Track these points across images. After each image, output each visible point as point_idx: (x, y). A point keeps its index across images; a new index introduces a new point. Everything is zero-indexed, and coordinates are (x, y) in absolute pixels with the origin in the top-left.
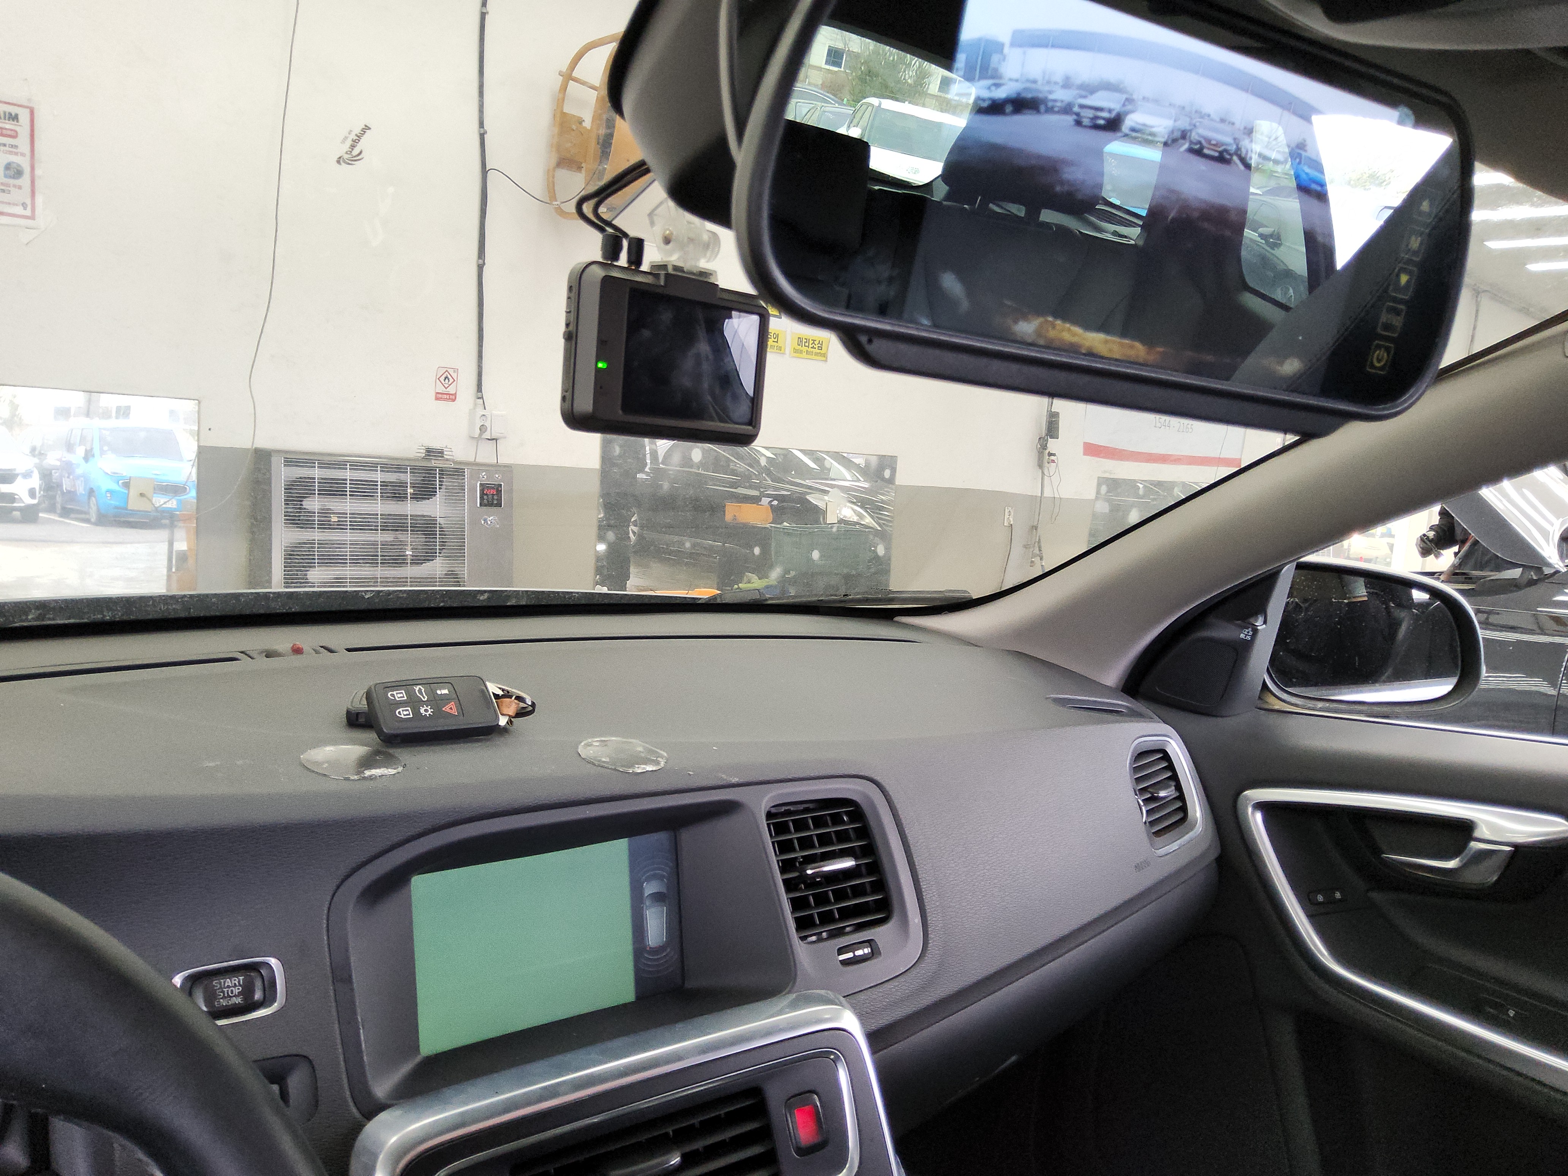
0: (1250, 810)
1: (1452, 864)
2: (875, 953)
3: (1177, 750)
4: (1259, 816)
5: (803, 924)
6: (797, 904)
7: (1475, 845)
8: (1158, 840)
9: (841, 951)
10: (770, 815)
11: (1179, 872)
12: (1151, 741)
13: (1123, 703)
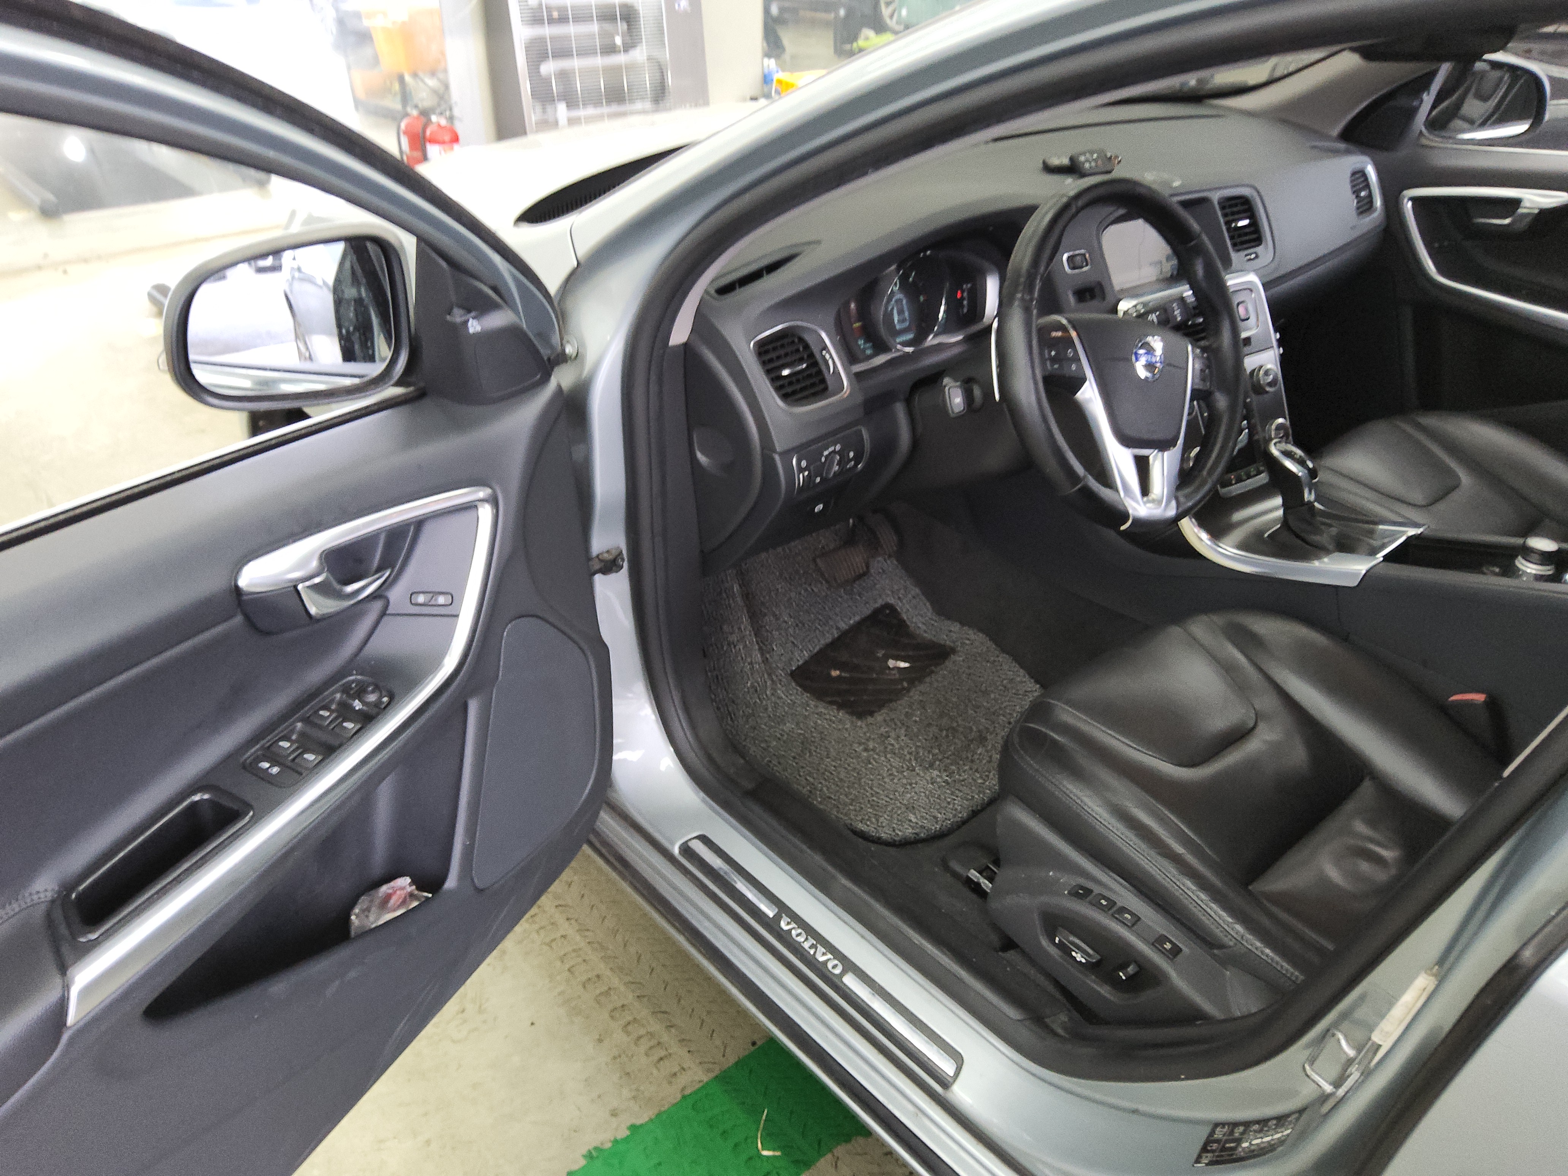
0: (1406, 200)
1: (1507, 221)
2: (1257, 257)
3: (1371, 171)
4: (1410, 204)
5: (1234, 245)
6: (1231, 238)
7: (1520, 211)
8: (1361, 217)
9: (1246, 255)
10: (1219, 203)
11: (1369, 232)
12: (1358, 166)
13: (1342, 146)
